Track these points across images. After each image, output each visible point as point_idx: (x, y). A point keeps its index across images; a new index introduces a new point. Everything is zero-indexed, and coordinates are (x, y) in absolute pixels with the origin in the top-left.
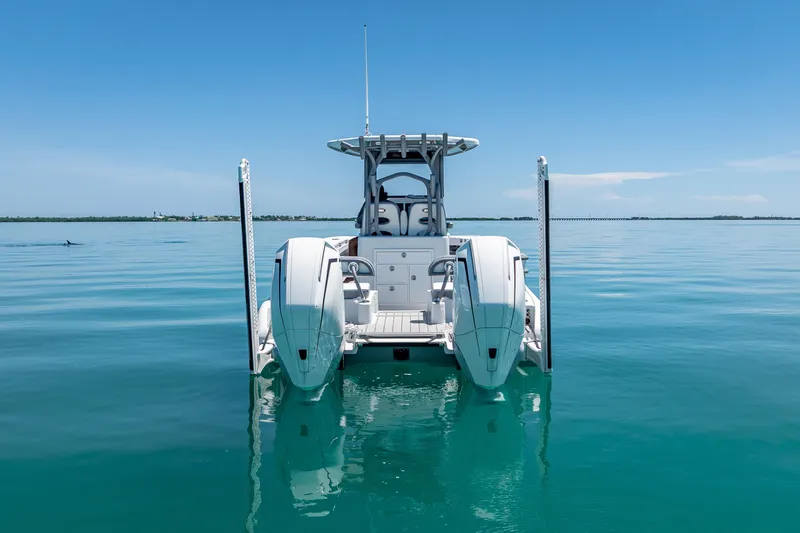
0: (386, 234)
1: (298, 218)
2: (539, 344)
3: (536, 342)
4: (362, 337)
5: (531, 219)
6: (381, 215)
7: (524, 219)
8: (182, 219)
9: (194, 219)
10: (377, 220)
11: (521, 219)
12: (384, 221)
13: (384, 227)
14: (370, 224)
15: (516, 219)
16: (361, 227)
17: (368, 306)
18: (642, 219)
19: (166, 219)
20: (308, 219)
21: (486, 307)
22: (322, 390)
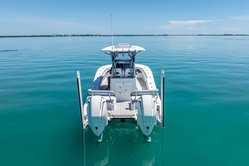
0: (118, 77)
1: (96, 35)
2: (161, 119)
3: (160, 118)
4: (112, 116)
5: (167, 35)
6: (117, 72)
7: (165, 35)
8: (61, 36)
9: (65, 36)
10: (116, 73)
11: (164, 35)
12: (118, 73)
13: (118, 75)
14: (114, 75)
15: (163, 35)
16: (111, 74)
17: (114, 105)
18: (202, 35)
19: (56, 36)
20: (99, 36)
21: (146, 117)
22: (102, 136)
